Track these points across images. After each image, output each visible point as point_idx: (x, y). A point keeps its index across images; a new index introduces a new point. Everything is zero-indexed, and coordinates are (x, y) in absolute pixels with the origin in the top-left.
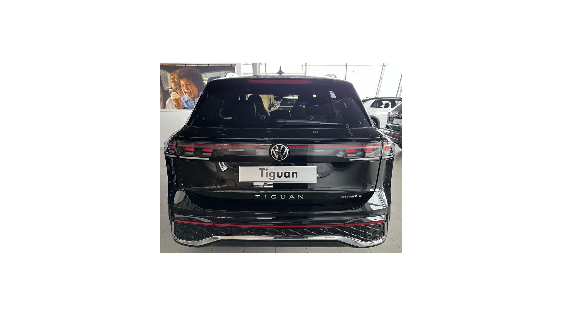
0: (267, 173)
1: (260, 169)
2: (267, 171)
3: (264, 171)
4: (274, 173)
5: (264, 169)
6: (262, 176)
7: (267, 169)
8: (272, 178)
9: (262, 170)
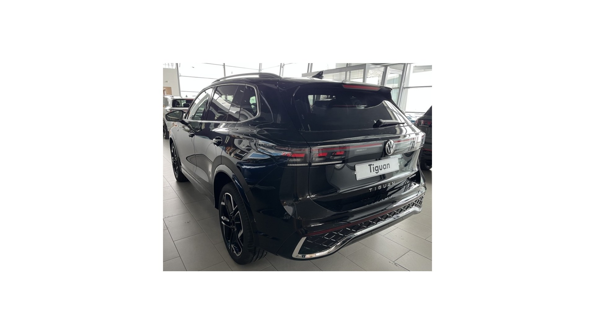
0: (373, 167)
1: (369, 165)
2: (373, 166)
3: (372, 166)
4: (377, 167)
5: (371, 165)
6: (371, 172)
7: (373, 165)
8: (377, 172)
9: (370, 165)
